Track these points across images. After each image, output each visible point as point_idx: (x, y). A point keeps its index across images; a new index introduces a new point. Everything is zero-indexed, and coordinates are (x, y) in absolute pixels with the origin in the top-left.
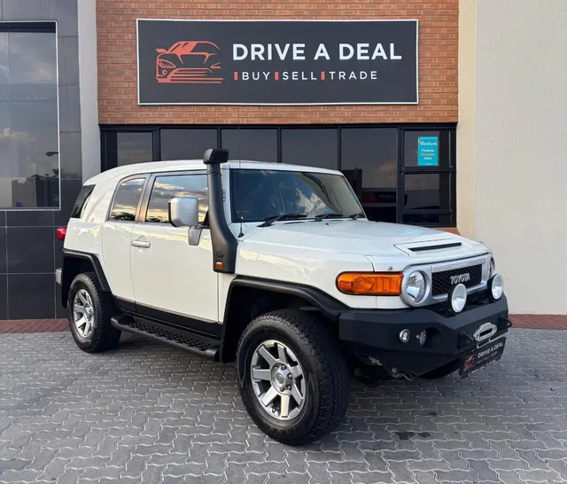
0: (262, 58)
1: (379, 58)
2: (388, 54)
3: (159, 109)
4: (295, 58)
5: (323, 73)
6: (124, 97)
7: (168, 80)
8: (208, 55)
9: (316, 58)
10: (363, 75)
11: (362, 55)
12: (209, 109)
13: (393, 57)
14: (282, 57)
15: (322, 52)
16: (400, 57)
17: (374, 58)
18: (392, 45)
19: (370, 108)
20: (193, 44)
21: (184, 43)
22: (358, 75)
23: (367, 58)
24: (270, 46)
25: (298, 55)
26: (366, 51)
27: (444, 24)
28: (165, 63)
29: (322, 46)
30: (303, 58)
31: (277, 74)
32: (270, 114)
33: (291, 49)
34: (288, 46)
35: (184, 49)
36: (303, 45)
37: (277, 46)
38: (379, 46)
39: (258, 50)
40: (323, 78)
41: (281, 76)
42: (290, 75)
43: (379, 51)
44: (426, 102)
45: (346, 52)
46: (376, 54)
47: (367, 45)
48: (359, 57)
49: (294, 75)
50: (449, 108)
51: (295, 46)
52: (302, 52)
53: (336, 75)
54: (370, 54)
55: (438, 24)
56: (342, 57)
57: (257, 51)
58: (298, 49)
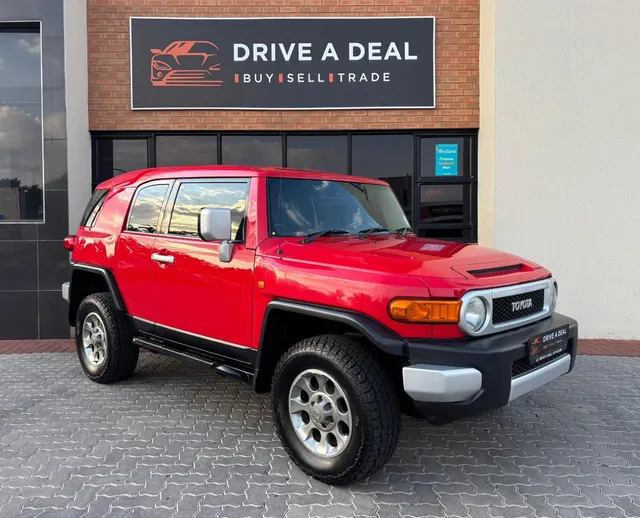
0: (265, 59)
1: (393, 58)
2: (402, 53)
3: (154, 114)
4: (301, 58)
5: (331, 75)
6: (117, 101)
7: (162, 83)
8: (206, 56)
9: (324, 58)
10: (375, 77)
11: (374, 55)
12: (207, 113)
13: (408, 57)
14: (287, 57)
15: (330, 52)
16: (415, 58)
17: (386, 58)
18: (407, 44)
19: (383, 113)
20: (190, 44)
21: (180, 43)
22: (369, 77)
23: (380, 58)
24: (273, 46)
25: (304, 55)
26: (378, 51)
27: (464, 21)
28: (160, 65)
29: (330, 46)
30: (310, 59)
31: (281, 76)
32: (273, 120)
33: (296, 50)
34: (293, 45)
35: (181, 49)
36: (309, 45)
37: (281, 46)
38: (393, 45)
39: (260, 50)
40: (331, 80)
41: (285, 78)
42: (295, 78)
43: (393, 51)
44: (444, 105)
45: (357, 51)
46: (389, 54)
47: (379, 44)
48: (371, 58)
49: (300, 77)
50: (469, 112)
51: (301, 45)
52: (308, 52)
53: (346, 78)
54: (383, 54)
55: (458, 21)
56: (352, 57)
57: (260, 52)
58: (304, 48)
